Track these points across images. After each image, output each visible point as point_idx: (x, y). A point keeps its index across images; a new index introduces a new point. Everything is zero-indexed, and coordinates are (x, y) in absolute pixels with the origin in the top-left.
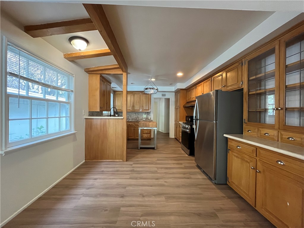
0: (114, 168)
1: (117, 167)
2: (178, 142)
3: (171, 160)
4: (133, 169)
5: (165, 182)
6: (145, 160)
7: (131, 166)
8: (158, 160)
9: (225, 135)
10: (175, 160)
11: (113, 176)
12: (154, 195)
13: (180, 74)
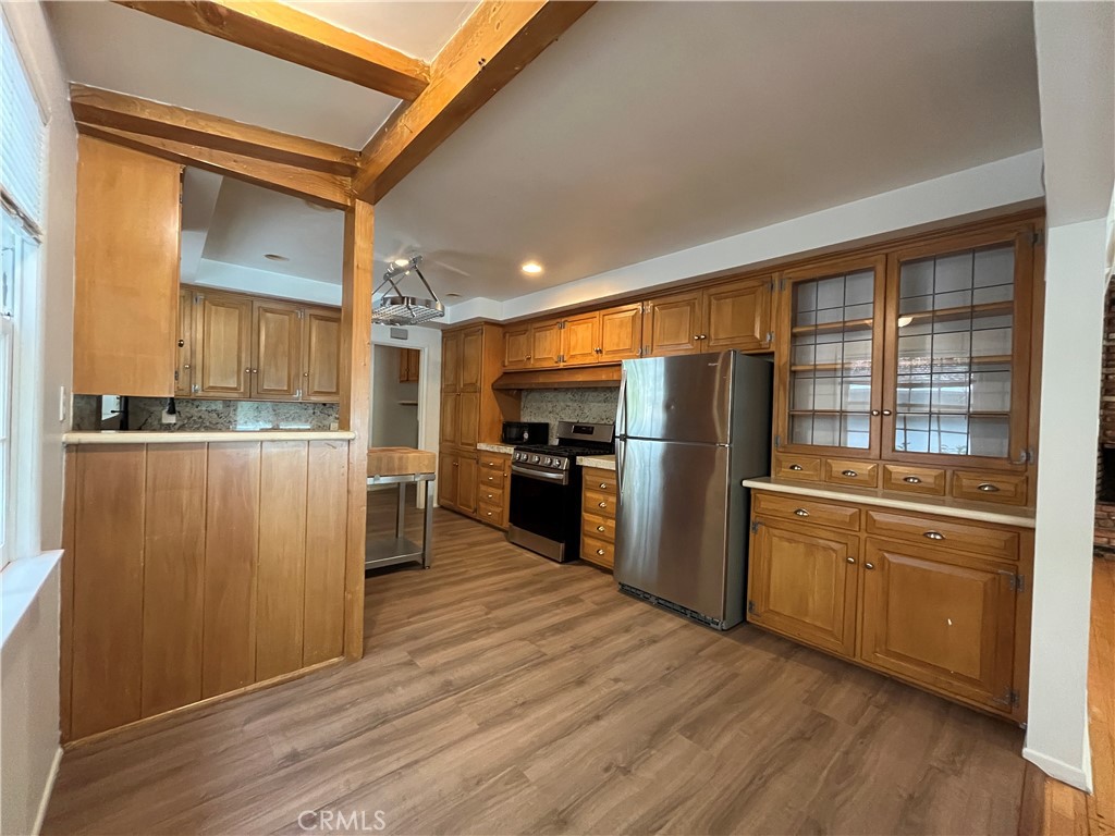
0: (339, 709)
1: (353, 703)
2: (468, 521)
3: (533, 594)
4: (437, 680)
5: (616, 680)
6: (443, 625)
7: (415, 673)
8: (491, 608)
9: (746, 483)
10: (544, 591)
11: (389, 753)
12: (650, 745)
13: (532, 268)
